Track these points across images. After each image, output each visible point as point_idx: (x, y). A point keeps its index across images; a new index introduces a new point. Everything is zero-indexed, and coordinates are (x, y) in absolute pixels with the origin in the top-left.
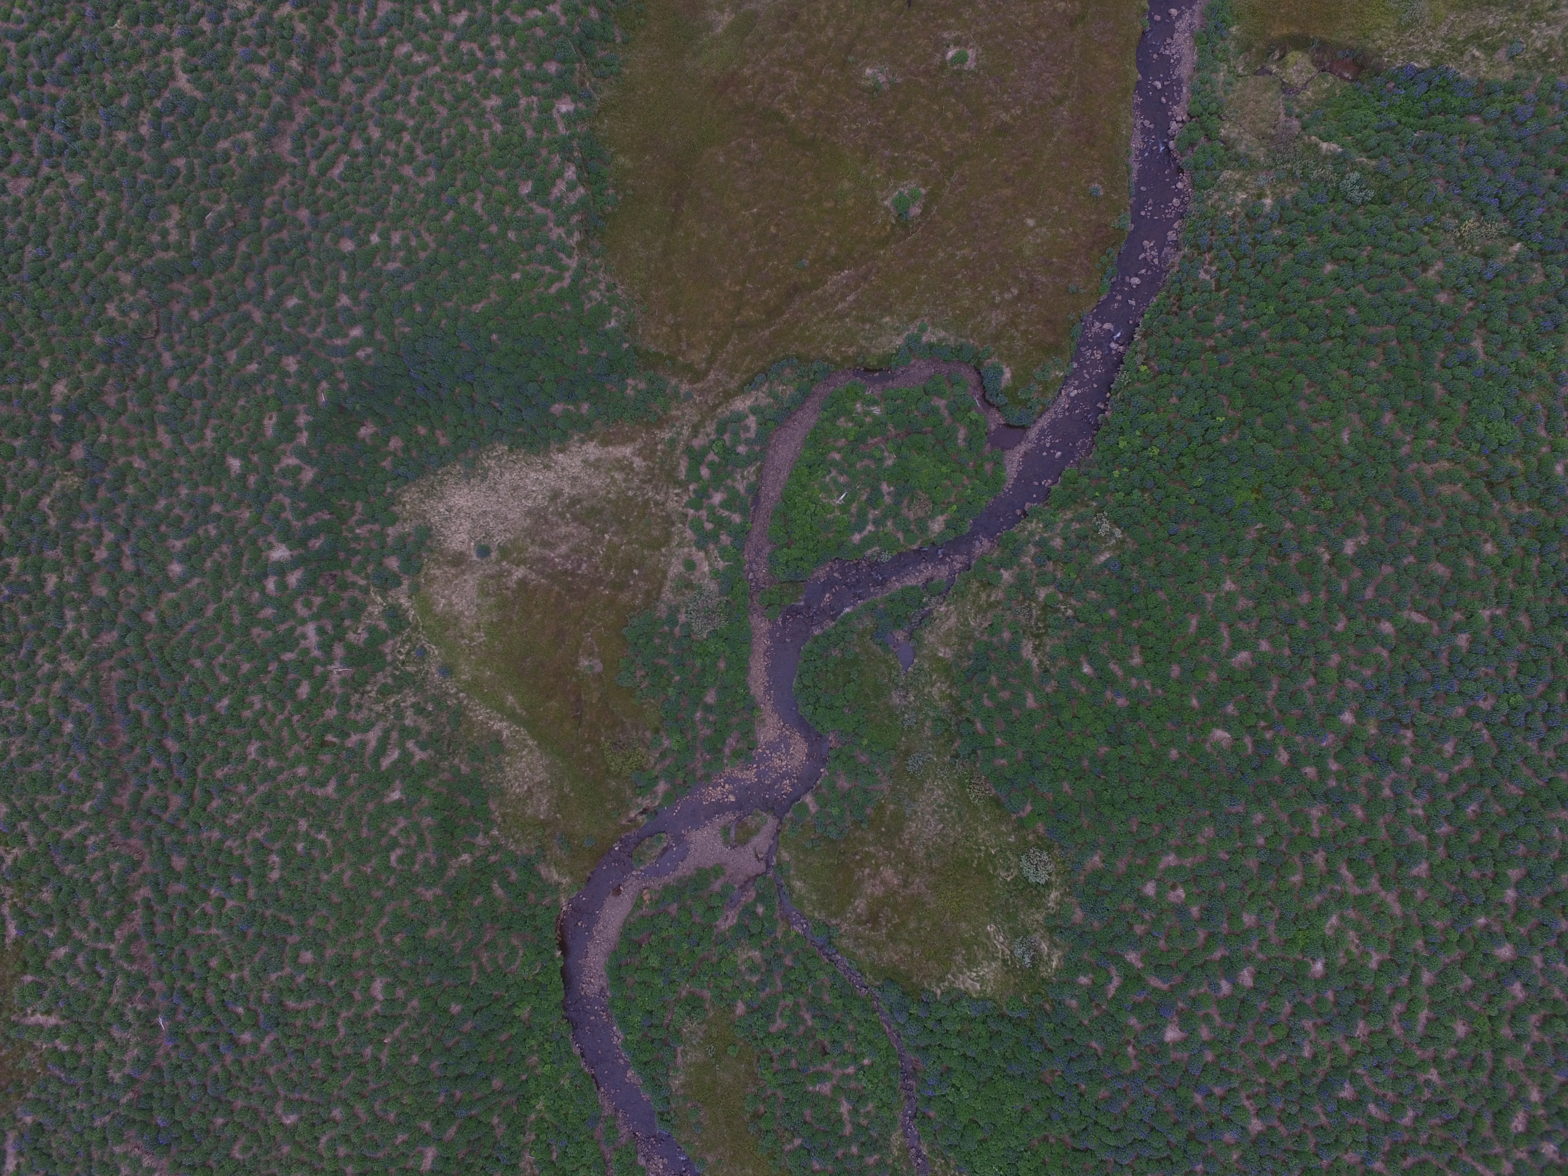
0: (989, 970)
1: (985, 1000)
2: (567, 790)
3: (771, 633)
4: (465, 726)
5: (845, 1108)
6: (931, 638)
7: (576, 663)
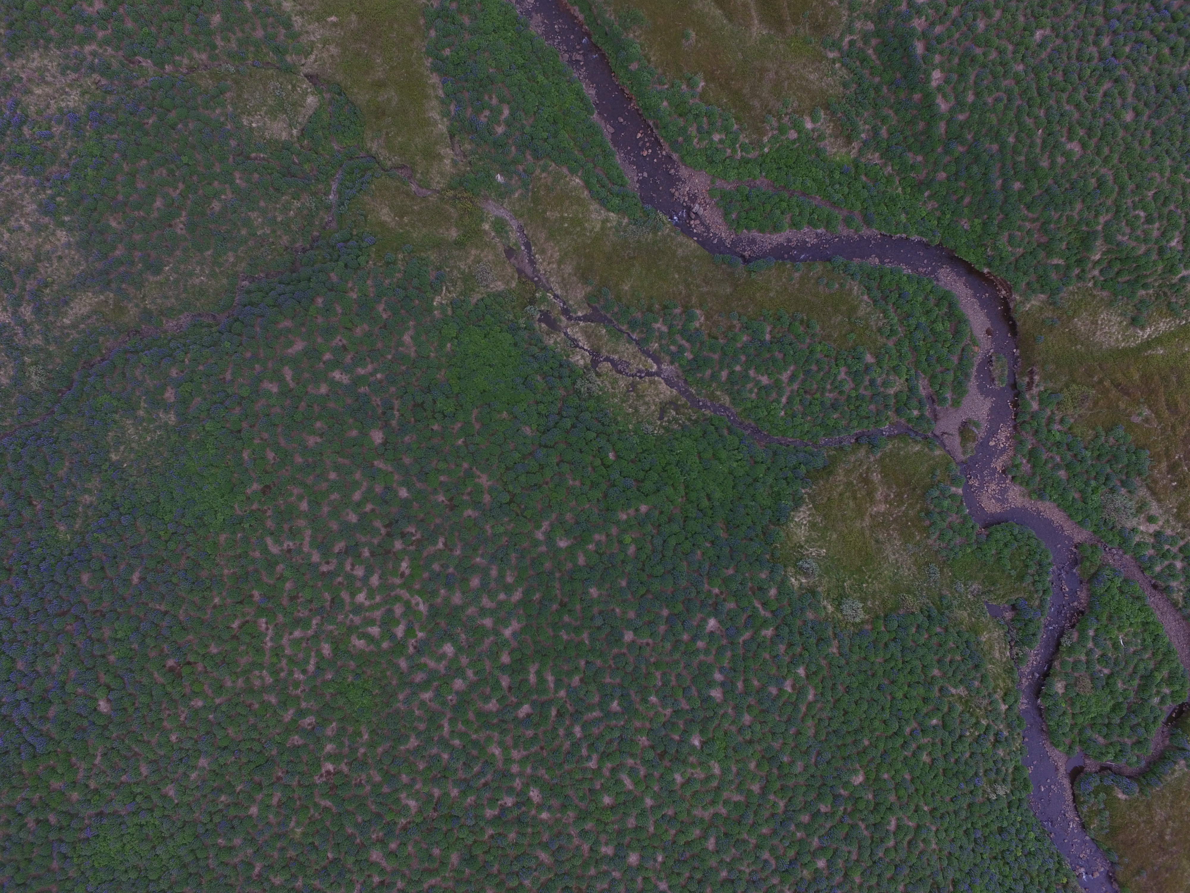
0: (801, 534)
1: (787, 518)
2: (1079, 347)
3: (1071, 539)
4: (1164, 311)
5: (764, 380)
6: (996, 634)
7: (1150, 407)
